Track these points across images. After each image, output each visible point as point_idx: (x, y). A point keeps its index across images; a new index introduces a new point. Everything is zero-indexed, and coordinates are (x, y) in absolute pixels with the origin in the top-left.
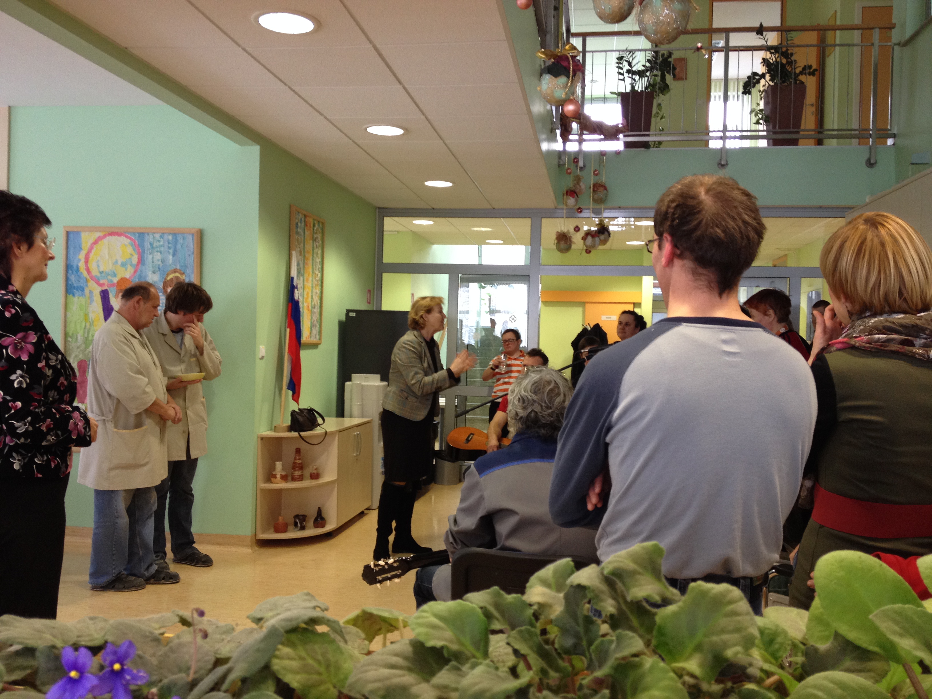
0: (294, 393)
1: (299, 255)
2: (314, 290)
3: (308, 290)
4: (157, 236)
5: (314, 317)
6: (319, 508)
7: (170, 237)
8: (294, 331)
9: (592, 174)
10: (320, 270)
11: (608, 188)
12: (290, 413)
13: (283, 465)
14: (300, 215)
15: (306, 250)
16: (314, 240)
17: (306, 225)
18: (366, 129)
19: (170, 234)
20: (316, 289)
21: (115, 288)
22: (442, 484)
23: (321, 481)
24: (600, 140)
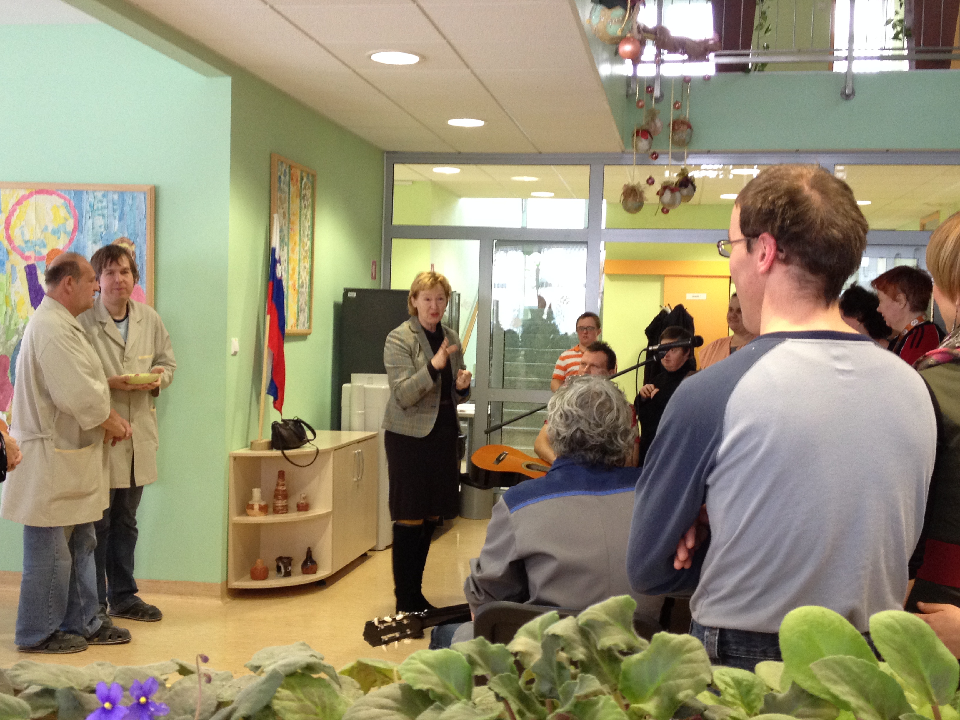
0: (275, 399)
1: (282, 218)
2: (302, 264)
3: (294, 264)
4: (99, 195)
5: (301, 299)
6: (309, 549)
7: (116, 197)
8: (276, 319)
9: (672, 107)
10: (310, 236)
11: (692, 125)
12: (271, 426)
13: (262, 493)
14: (284, 165)
15: (291, 212)
16: (303, 198)
17: (291, 179)
18: (370, 56)
19: (114, 192)
20: (304, 262)
21: (45, 262)
22: (470, 518)
23: (311, 514)
24: (684, 61)
